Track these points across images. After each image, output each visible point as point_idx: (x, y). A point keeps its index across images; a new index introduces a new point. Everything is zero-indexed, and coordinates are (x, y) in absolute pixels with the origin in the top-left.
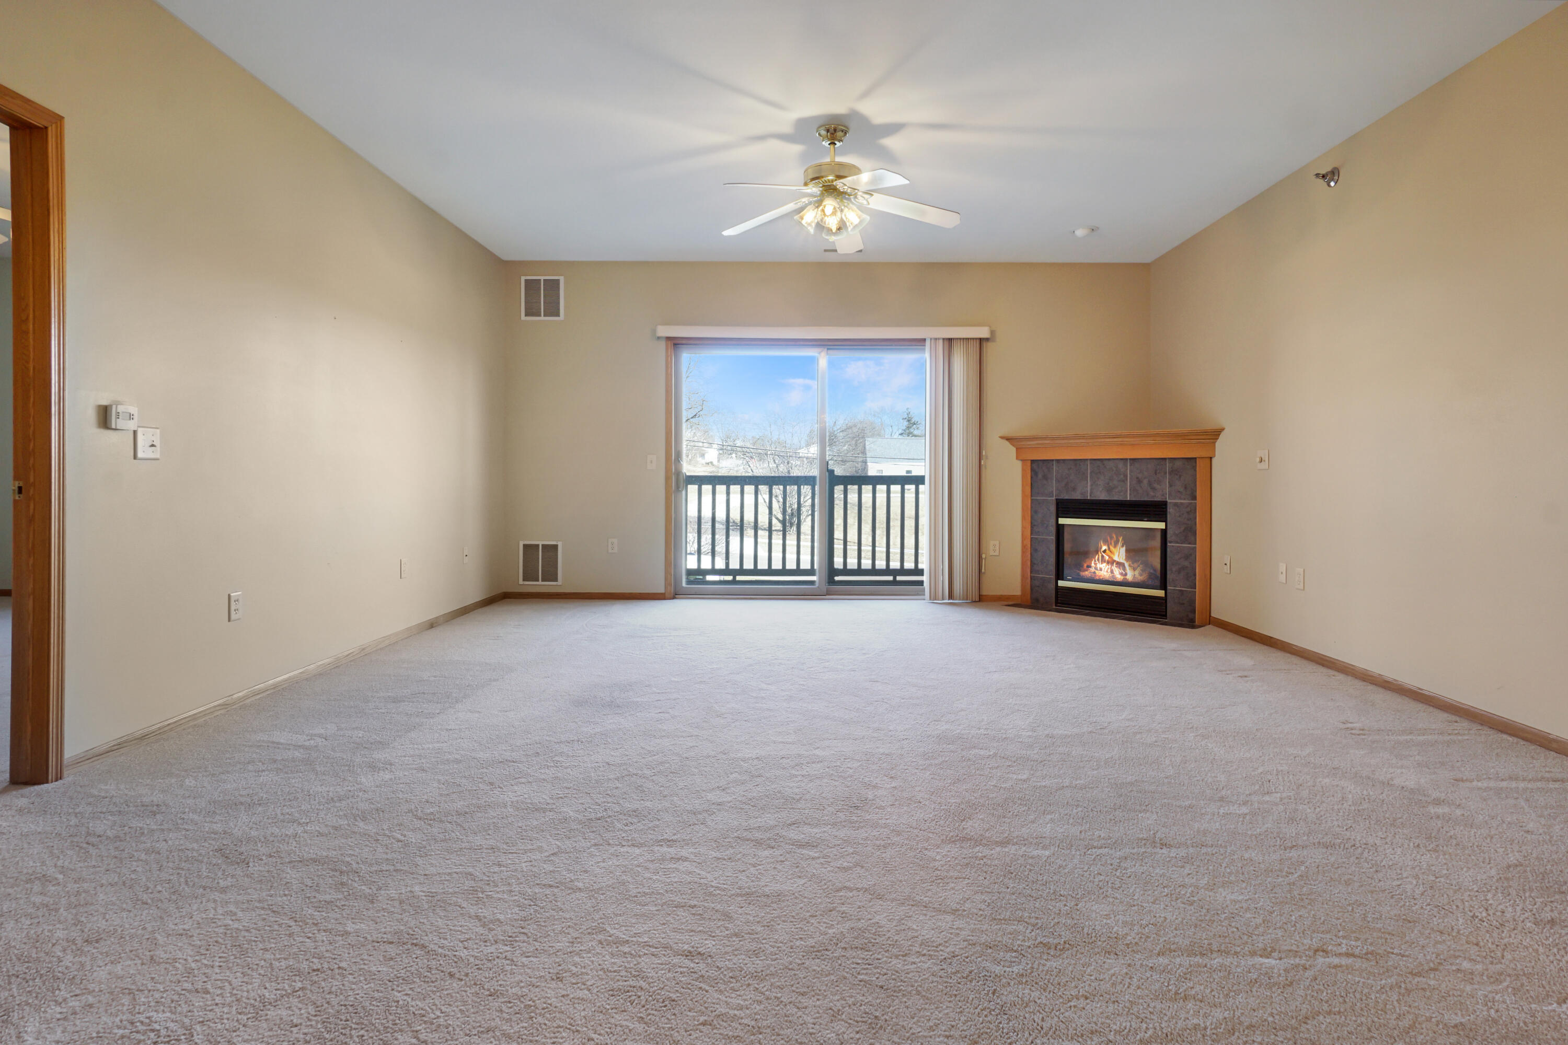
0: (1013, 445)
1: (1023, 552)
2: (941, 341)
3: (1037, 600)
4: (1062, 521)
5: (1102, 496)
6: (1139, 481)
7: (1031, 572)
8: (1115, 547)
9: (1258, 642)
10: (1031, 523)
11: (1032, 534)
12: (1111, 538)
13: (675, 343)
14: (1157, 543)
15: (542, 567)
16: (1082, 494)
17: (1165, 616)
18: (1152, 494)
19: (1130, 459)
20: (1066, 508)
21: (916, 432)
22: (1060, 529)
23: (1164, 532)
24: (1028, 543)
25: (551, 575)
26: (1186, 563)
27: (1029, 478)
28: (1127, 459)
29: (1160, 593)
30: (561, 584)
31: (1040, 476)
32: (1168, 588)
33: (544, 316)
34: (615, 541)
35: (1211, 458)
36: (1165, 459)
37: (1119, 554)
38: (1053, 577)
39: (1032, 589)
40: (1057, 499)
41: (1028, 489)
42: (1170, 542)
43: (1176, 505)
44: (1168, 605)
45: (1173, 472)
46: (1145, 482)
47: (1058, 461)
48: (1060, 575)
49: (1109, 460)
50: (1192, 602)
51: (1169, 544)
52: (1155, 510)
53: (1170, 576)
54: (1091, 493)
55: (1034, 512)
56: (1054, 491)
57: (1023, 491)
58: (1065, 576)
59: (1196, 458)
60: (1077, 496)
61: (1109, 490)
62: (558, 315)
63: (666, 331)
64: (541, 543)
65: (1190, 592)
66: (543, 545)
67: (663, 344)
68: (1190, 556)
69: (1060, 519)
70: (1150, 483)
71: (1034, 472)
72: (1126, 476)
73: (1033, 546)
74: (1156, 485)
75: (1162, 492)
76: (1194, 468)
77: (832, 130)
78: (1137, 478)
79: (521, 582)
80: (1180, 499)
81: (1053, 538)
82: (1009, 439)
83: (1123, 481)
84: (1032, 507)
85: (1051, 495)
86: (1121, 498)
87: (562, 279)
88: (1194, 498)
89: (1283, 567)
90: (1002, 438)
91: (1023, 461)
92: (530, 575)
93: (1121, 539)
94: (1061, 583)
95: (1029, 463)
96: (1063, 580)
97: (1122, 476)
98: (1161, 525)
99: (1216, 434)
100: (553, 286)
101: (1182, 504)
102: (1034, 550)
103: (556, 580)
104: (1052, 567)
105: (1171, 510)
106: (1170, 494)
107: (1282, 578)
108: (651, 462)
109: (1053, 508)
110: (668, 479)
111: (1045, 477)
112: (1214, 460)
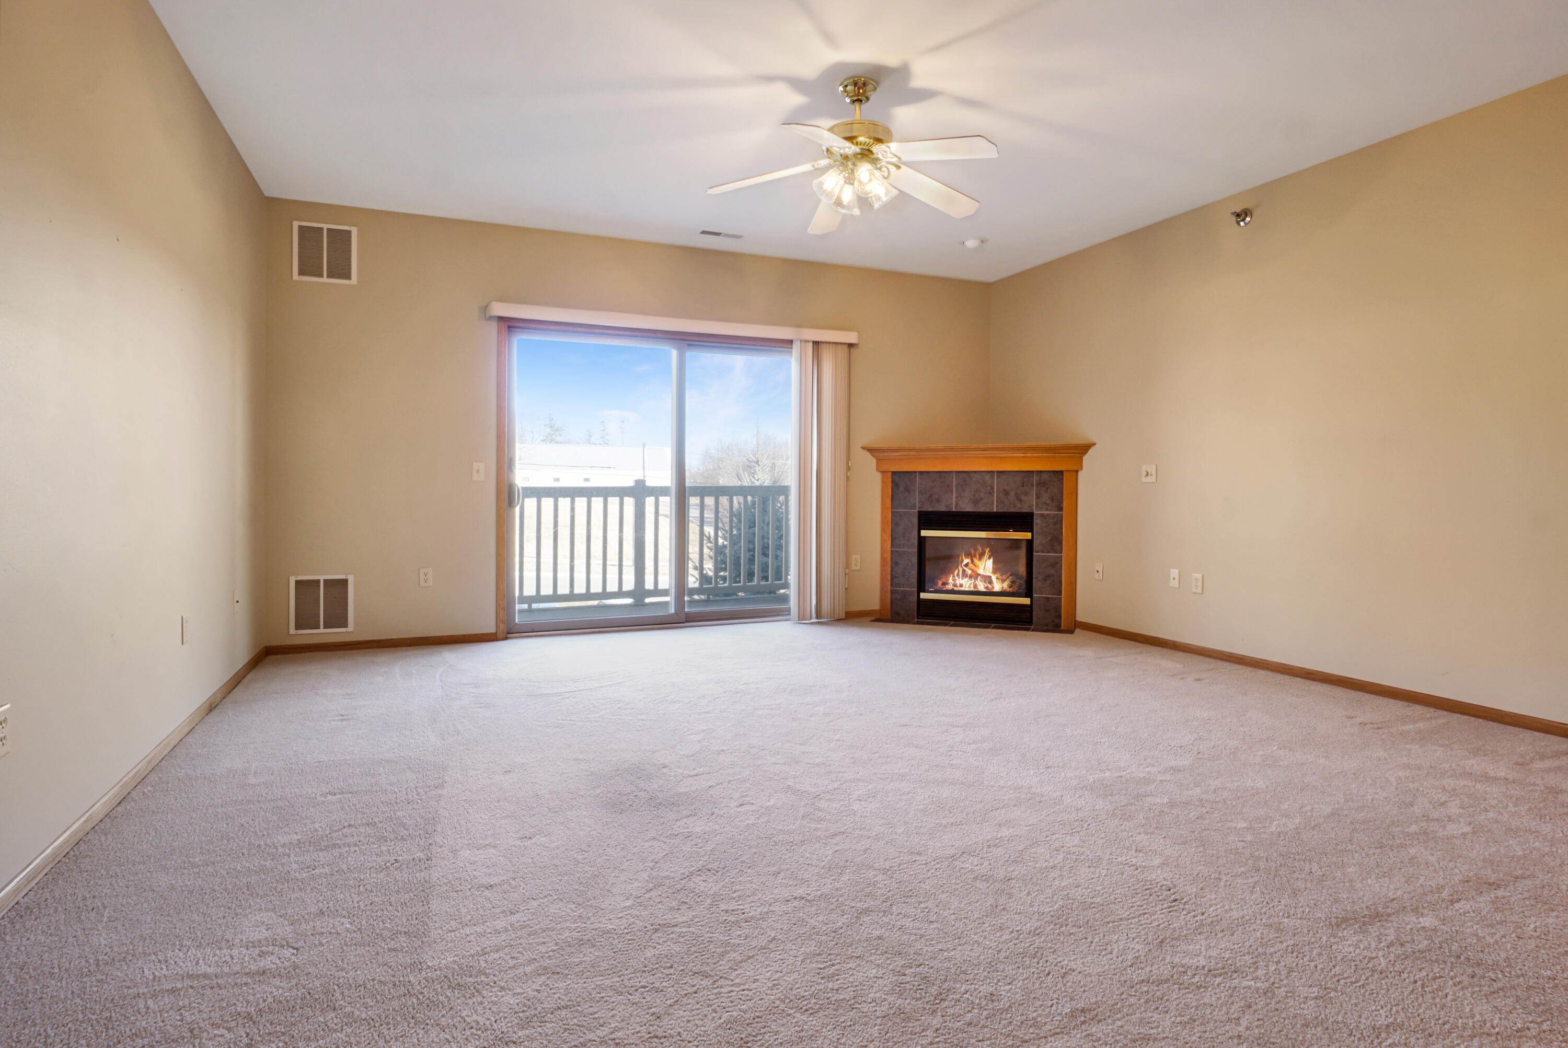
0: (874, 456)
1: (883, 566)
2: (811, 344)
3: (898, 614)
4: (924, 533)
5: (969, 508)
6: (1006, 493)
7: (892, 585)
8: (980, 559)
9: (1143, 643)
10: (892, 536)
11: (892, 546)
12: (976, 550)
13: (510, 325)
14: (1023, 553)
15: (324, 610)
16: (947, 506)
17: (1030, 622)
18: (1019, 505)
19: (997, 472)
20: (928, 520)
21: (558, 439)
22: (922, 541)
23: (1030, 543)
24: (888, 555)
25: (338, 618)
26: (1053, 572)
27: (890, 490)
28: (993, 472)
29: (1026, 601)
30: (351, 631)
31: (902, 488)
32: (1034, 595)
33: (328, 276)
34: (430, 571)
35: (1077, 471)
36: (1033, 472)
37: (986, 566)
38: (915, 589)
39: (892, 603)
40: (919, 512)
41: (889, 501)
42: (1037, 552)
43: (1042, 516)
44: (1034, 613)
45: (1040, 484)
46: (1012, 494)
47: (921, 473)
48: (921, 588)
49: (976, 472)
50: (1058, 608)
51: (1035, 554)
52: (1023, 521)
53: (1036, 584)
54: (956, 505)
55: (895, 524)
56: (917, 502)
57: (883, 504)
58: (927, 588)
59: (1062, 472)
60: (942, 508)
61: (976, 502)
62: (348, 277)
63: (501, 309)
64: (322, 578)
65: (1056, 598)
66: (325, 581)
67: (494, 326)
68: (1056, 564)
69: (922, 531)
70: (1017, 496)
71: (895, 485)
72: (992, 488)
73: (894, 560)
74: (1023, 497)
75: (1029, 503)
76: (1061, 481)
77: (860, 84)
78: (1004, 490)
79: (292, 631)
80: (1047, 510)
81: (915, 550)
82: (871, 450)
83: (990, 493)
84: (892, 519)
85: (914, 507)
86: (987, 510)
87: (354, 231)
88: (1061, 509)
89: (1174, 572)
90: (863, 448)
91: (883, 472)
92: (305, 620)
93: (987, 551)
94: (923, 596)
95: (889, 475)
96: (924, 591)
97: (989, 488)
98: (1028, 535)
99: (1085, 448)
100: (341, 240)
101: (1048, 514)
102: (895, 564)
103: (345, 625)
104: (914, 580)
105: (1037, 521)
106: (1037, 506)
107: (1175, 584)
108: (478, 471)
109: (915, 520)
110: (499, 491)
111: (907, 490)
112: (1081, 474)
